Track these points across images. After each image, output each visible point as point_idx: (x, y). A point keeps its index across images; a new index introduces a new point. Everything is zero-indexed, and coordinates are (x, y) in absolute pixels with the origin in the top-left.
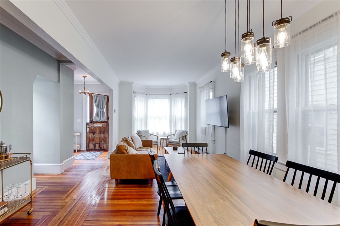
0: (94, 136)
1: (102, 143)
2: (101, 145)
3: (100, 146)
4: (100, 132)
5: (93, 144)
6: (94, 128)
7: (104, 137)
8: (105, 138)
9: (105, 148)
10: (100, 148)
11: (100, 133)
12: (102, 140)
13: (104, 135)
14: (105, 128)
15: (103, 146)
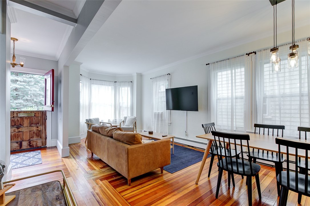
0: (19, 130)
1: (35, 138)
2: (32, 142)
3: (30, 143)
4: (31, 124)
5: (17, 143)
6: (19, 119)
7: (38, 130)
8: (40, 131)
9: (40, 144)
10: (30, 146)
11: (30, 126)
12: (34, 135)
13: (38, 127)
14: (40, 118)
15: (36, 143)
